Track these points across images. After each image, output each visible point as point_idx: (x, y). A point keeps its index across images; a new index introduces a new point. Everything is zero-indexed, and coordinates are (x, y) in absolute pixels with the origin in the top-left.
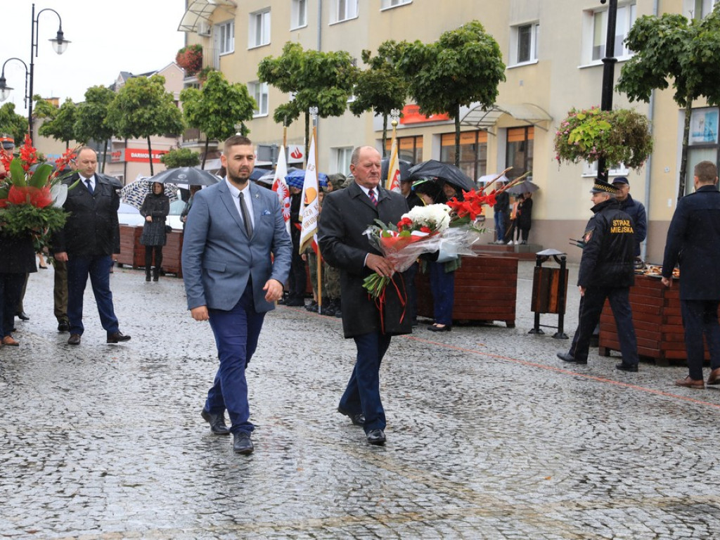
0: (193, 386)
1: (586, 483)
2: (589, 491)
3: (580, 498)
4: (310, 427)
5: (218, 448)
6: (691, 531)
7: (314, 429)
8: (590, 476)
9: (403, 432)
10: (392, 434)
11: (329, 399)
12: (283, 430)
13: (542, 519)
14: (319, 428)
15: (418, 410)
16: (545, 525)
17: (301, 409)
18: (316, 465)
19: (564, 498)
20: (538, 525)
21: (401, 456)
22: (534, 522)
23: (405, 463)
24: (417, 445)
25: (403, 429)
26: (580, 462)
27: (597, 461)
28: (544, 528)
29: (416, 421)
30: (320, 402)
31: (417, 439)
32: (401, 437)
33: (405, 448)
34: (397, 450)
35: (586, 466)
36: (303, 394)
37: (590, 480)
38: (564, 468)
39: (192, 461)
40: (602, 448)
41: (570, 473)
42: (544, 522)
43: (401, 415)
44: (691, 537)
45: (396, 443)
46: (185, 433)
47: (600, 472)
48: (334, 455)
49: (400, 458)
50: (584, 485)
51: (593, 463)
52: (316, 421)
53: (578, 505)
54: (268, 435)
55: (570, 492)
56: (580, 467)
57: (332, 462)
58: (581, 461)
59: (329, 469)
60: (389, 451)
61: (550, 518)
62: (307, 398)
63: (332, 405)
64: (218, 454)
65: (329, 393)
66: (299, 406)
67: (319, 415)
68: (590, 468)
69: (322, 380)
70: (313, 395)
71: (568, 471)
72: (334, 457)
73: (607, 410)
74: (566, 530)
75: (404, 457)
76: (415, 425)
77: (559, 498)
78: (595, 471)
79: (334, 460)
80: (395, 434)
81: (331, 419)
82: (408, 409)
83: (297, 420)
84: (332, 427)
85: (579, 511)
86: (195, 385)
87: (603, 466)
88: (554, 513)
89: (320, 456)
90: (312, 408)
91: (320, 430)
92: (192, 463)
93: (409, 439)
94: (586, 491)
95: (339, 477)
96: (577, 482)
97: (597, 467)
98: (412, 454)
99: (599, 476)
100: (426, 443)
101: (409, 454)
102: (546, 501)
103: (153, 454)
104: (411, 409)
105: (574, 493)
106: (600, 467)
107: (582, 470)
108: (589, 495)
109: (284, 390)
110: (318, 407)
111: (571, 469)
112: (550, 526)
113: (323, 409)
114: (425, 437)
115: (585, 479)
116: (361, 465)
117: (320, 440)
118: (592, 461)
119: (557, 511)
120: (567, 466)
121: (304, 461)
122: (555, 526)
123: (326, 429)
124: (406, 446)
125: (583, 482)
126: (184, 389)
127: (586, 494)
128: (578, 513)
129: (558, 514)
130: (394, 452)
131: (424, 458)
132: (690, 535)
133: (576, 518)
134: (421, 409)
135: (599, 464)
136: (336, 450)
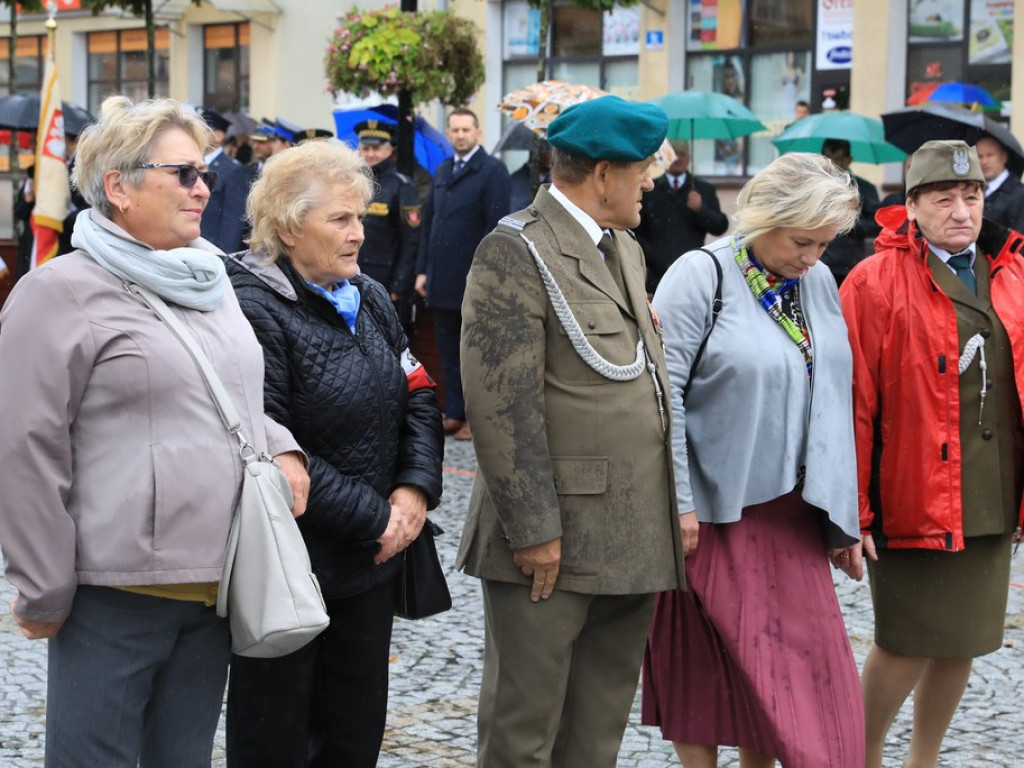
1: (457, 663)
2: (465, 679)
3: (455, 693)
6: (646, 739)
8: (460, 650)
13: (404, 740)
16: (411, 751)
19: (429, 695)
20: (399, 751)
22: (392, 747)
26: (435, 624)
27: (464, 620)
28: (411, 757)
35: (447, 630)
37: (461, 657)
38: (414, 637)
40: (464, 595)
41: (426, 646)
42: (407, 746)
44: (649, 751)
47: (474, 640)
48: (5, 643)
50: (454, 668)
51: (457, 624)
53: (456, 708)
55: (436, 684)
56: (440, 633)
58: (437, 621)
59: (5, 671)
61: (415, 736)
68: (456, 636)
71: (421, 643)
73: (454, 523)
74: (449, 758)
77: (422, 697)
78: (465, 639)
79: (9, 654)
85: (461, 718)
87: (476, 628)
88: (421, 726)
94: (461, 678)
95: (28, 687)
96: (443, 663)
97: (465, 632)
99: (474, 648)
102: (402, 704)
105: (444, 684)
106: (472, 632)
107: (443, 639)
108: (468, 686)
111: (426, 639)
112: (421, 752)
115: (453, 657)
118: (456, 620)
119: (425, 722)
120: (417, 634)
122: (427, 751)
125: (451, 661)
127: (462, 685)
128: (459, 723)
129: (426, 726)
132: (646, 747)
133: (458, 732)
135: (467, 624)
136: (7, 632)
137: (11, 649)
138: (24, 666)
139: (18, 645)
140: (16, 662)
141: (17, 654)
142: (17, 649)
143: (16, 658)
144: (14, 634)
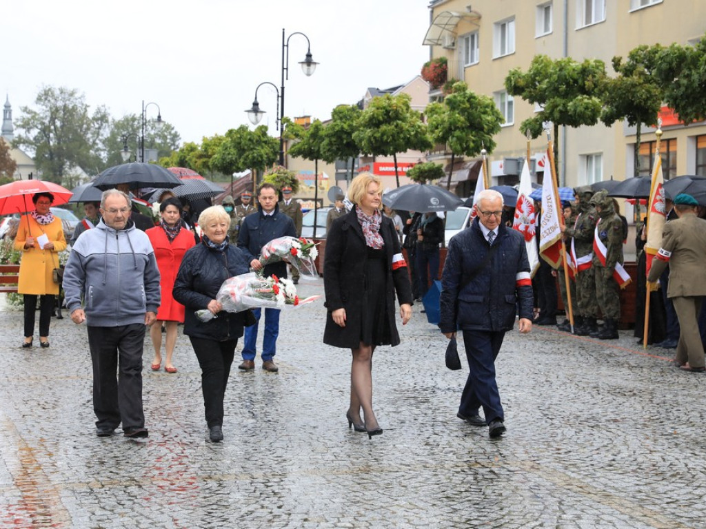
0: (441, 422)
4: (569, 473)
5: (470, 498)
7: (573, 475)
9: (673, 479)
10: (661, 482)
11: (588, 437)
12: (540, 477)
14: (580, 474)
15: (689, 451)
17: (558, 449)
18: (578, 522)
21: (673, 511)
23: (679, 520)
24: (690, 496)
25: (673, 476)
29: (686, 465)
30: (579, 441)
31: (689, 489)
32: (670, 487)
33: (677, 500)
34: (668, 503)
36: (559, 431)
39: (442, 515)
43: (669, 458)
45: (665, 493)
46: (434, 479)
49: (673, 514)
52: (574, 465)
54: (523, 483)
57: (596, 518)
60: (659, 505)
62: (563, 435)
63: (592, 445)
64: (470, 507)
65: (587, 431)
66: (555, 445)
67: (578, 457)
69: (579, 414)
70: (570, 432)
72: (596, 512)
75: (677, 512)
76: (686, 470)
79: (598, 516)
80: (664, 482)
81: (592, 463)
82: (676, 450)
83: (554, 464)
84: (593, 472)
86: (444, 420)
89: (582, 511)
90: (570, 449)
91: (579, 477)
92: (442, 517)
93: (680, 488)
98: (686, 509)
100: (701, 494)
101: (682, 507)
103: (401, 507)
104: (680, 450)
109: (538, 426)
110: (577, 447)
113: (582, 450)
114: (699, 487)
116: (629, 522)
117: (580, 489)
121: (564, 516)
123: (587, 475)
124: (678, 498)
126: (433, 425)
130: (665, 506)
131: (701, 514)
134: (692, 449)
136: (599, 502)
137: (599, 513)
138: (605, 524)
139: (605, 511)
140: (601, 522)
141: (602, 516)
142: (603, 514)
143: (601, 519)
144: (603, 504)
